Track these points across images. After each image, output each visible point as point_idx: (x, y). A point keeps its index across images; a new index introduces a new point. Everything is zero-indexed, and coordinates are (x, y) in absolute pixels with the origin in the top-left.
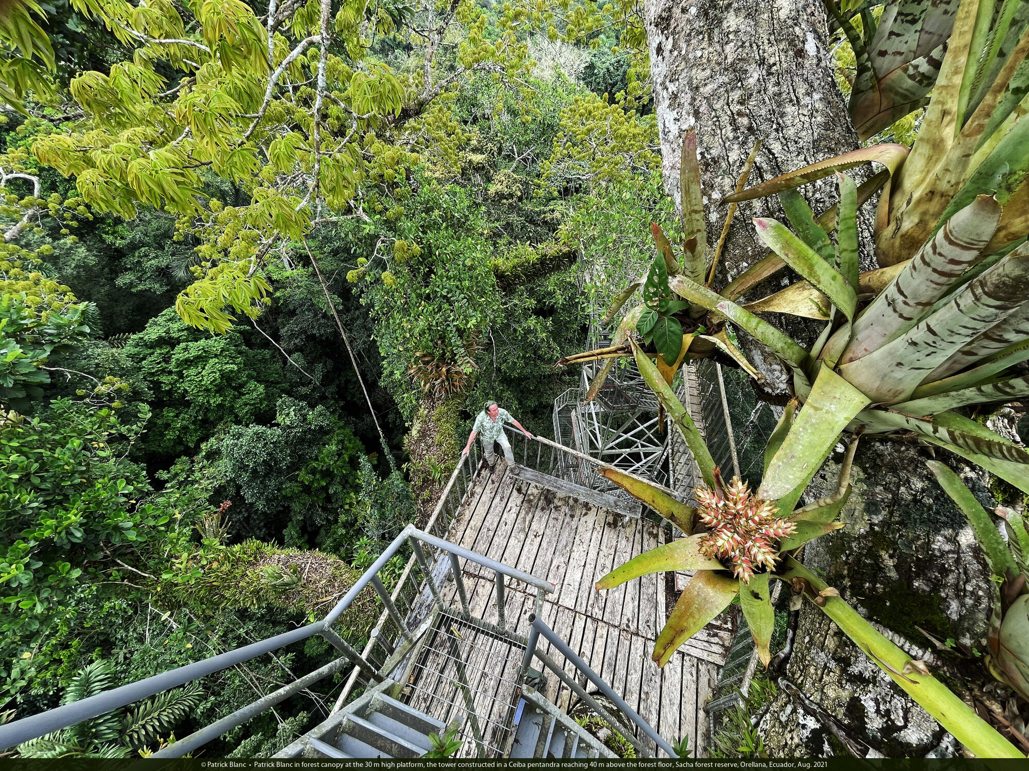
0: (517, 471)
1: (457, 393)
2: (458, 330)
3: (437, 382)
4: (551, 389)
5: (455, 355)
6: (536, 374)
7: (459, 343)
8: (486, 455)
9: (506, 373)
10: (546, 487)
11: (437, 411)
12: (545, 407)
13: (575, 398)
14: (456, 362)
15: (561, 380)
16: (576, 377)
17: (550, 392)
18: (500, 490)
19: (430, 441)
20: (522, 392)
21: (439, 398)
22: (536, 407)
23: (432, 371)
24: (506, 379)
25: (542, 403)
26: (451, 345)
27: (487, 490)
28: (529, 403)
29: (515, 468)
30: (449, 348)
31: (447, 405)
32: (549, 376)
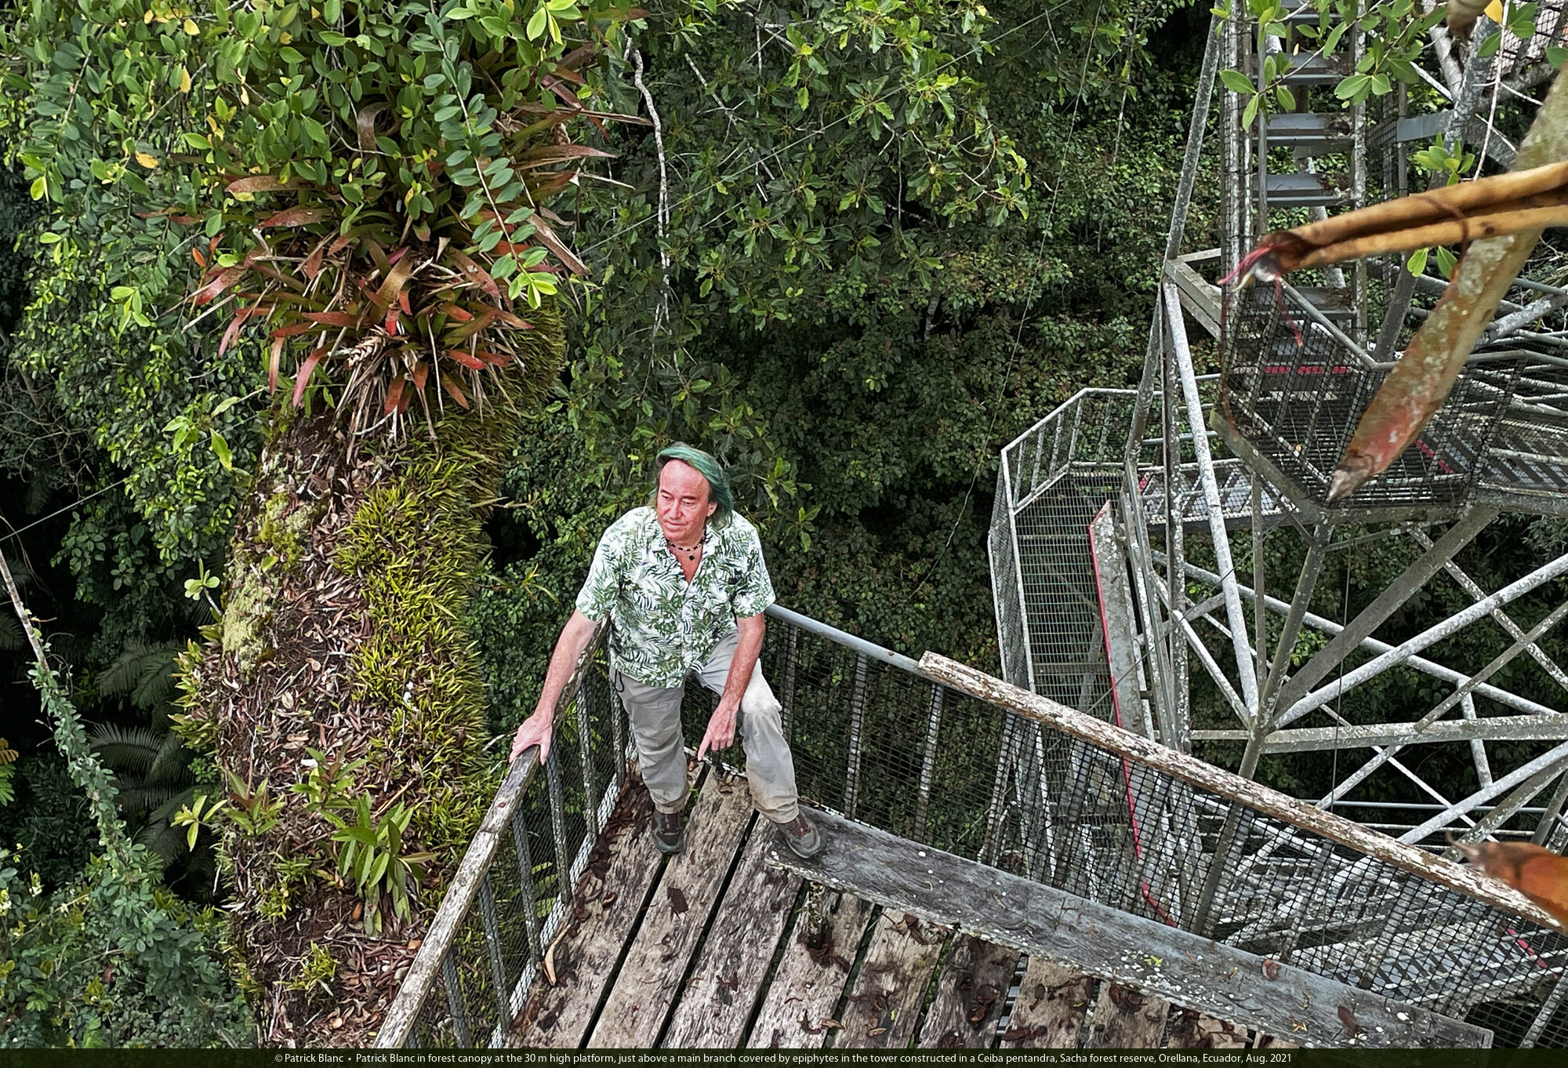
0: (809, 843)
1: (467, 414)
2: (472, 51)
3: (356, 355)
4: (977, 391)
5: (459, 197)
6: (896, 307)
7: (475, 128)
8: (642, 754)
9: (725, 302)
10: (969, 929)
11: (362, 514)
12: (944, 492)
13: (1115, 442)
14: (461, 238)
15: (1030, 337)
16: (1121, 325)
17: (971, 409)
18: (715, 944)
19: (328, 680)
20: (815, 405)
21: (373, 444)
22: (893, 489)
23: (326, 291)
24: (727, 337)
25: (926, 469)
26: (432, 137)
27: (648, 947)
28: (856, 469)
29: (797, 827)
30: (422, 159)
31: (416, 481)
32: (969, 321)
